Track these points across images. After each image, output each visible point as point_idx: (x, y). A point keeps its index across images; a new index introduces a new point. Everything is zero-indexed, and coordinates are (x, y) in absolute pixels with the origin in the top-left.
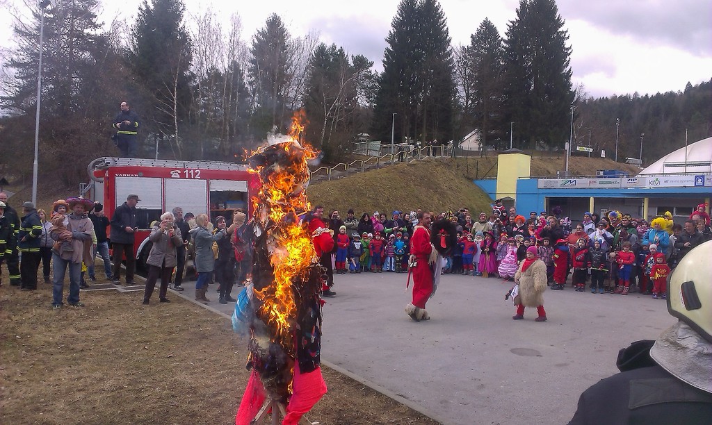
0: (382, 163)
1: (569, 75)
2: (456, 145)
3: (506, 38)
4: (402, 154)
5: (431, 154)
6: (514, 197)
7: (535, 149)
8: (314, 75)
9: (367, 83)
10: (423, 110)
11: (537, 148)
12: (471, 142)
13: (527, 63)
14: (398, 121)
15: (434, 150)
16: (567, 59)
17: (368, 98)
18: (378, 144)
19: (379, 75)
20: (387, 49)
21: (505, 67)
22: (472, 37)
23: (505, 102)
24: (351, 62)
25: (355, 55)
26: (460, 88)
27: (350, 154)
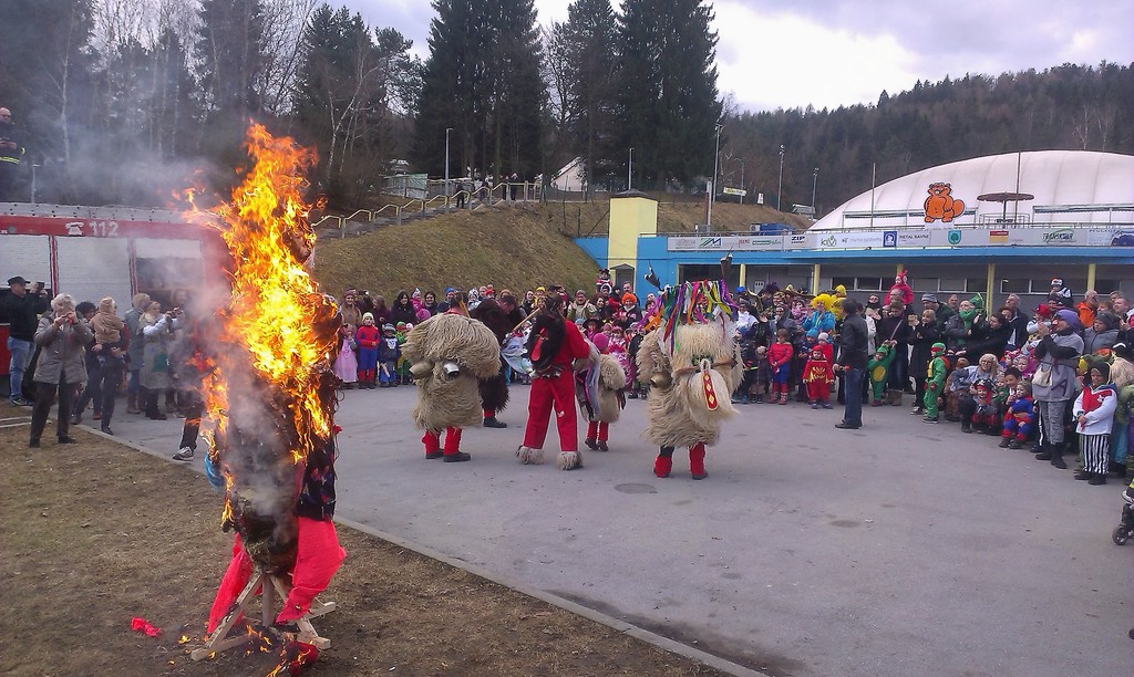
0: (430, 210)
1: (713, 77)
2: (547, 182)
3: (621, 12)
4: (461, 197)
5: (508, 197)
6: (633, 264)
7: (664, 190)
8: (312, 58)
9: (403, 75)
10: (495, 125)
11: (669, 189)
12: (570, 177)
13: (653, 56)
14: (455, 140)
15: (514, 190)
16: (712, 51)
17: (406, 100)
18: (423, 179)
19: (422, 64)
20: (436, 22)
21: (621, 61)
22: (570, 8)
23: (621, 116)
24: (375, 40)
25: (382, 28)
26: (553, 91)
27: (378, 194)
